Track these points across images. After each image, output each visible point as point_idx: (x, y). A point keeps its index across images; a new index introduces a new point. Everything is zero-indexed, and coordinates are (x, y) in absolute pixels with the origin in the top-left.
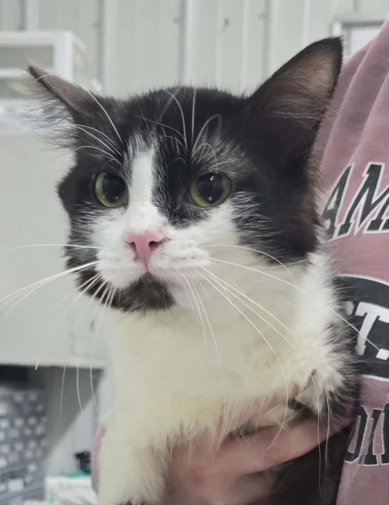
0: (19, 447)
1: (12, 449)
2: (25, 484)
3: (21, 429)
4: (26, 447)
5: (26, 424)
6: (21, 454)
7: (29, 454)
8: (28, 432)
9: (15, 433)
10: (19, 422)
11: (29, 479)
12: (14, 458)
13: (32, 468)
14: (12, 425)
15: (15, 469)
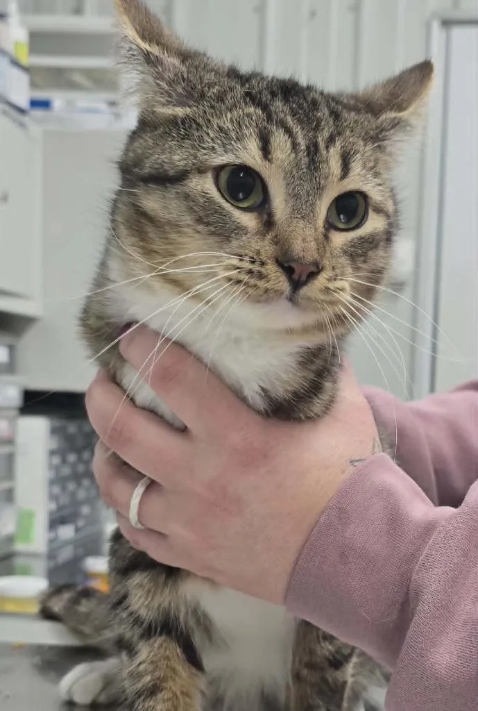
0: (71, 486)
1: (64, 488)
2: (77, 530)
3: (74, 466)
4: (79, 484)
5: (80, 460)
6: (73, 494)
7: (82, 494)
8: (81, 468)
9: (66, 471)
10: (72, 458)
11: (81, 523)
12: (64, 500)
13: (85, 510)
14: (64, 461)
15: (65, 512)
